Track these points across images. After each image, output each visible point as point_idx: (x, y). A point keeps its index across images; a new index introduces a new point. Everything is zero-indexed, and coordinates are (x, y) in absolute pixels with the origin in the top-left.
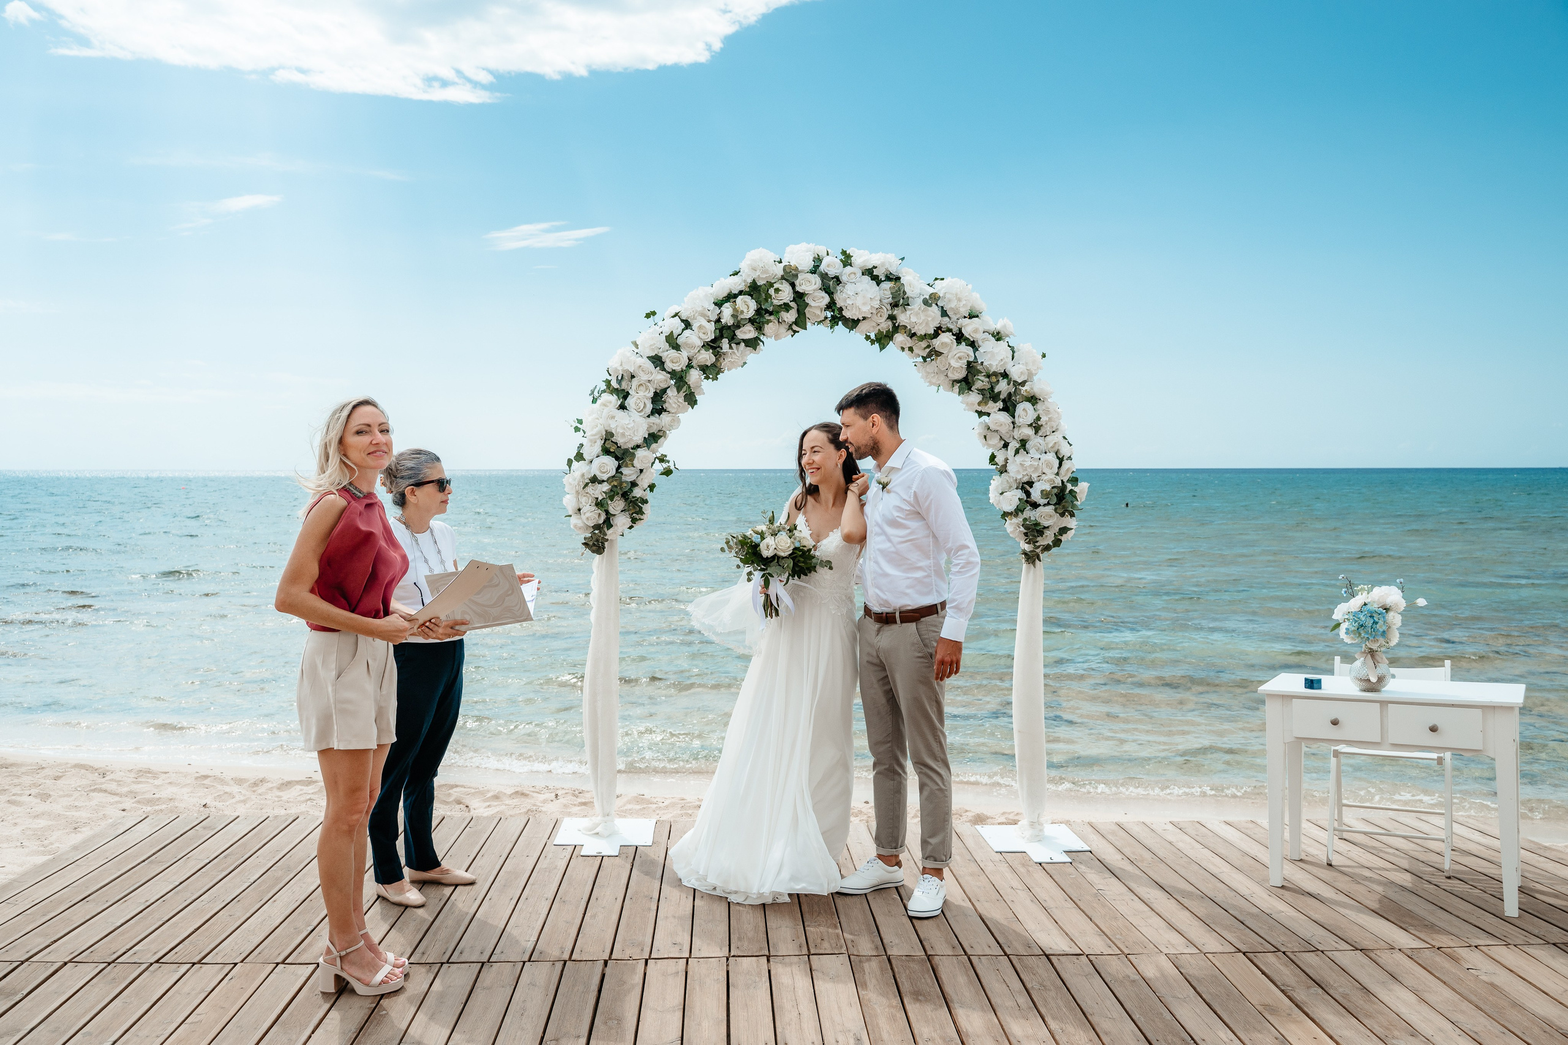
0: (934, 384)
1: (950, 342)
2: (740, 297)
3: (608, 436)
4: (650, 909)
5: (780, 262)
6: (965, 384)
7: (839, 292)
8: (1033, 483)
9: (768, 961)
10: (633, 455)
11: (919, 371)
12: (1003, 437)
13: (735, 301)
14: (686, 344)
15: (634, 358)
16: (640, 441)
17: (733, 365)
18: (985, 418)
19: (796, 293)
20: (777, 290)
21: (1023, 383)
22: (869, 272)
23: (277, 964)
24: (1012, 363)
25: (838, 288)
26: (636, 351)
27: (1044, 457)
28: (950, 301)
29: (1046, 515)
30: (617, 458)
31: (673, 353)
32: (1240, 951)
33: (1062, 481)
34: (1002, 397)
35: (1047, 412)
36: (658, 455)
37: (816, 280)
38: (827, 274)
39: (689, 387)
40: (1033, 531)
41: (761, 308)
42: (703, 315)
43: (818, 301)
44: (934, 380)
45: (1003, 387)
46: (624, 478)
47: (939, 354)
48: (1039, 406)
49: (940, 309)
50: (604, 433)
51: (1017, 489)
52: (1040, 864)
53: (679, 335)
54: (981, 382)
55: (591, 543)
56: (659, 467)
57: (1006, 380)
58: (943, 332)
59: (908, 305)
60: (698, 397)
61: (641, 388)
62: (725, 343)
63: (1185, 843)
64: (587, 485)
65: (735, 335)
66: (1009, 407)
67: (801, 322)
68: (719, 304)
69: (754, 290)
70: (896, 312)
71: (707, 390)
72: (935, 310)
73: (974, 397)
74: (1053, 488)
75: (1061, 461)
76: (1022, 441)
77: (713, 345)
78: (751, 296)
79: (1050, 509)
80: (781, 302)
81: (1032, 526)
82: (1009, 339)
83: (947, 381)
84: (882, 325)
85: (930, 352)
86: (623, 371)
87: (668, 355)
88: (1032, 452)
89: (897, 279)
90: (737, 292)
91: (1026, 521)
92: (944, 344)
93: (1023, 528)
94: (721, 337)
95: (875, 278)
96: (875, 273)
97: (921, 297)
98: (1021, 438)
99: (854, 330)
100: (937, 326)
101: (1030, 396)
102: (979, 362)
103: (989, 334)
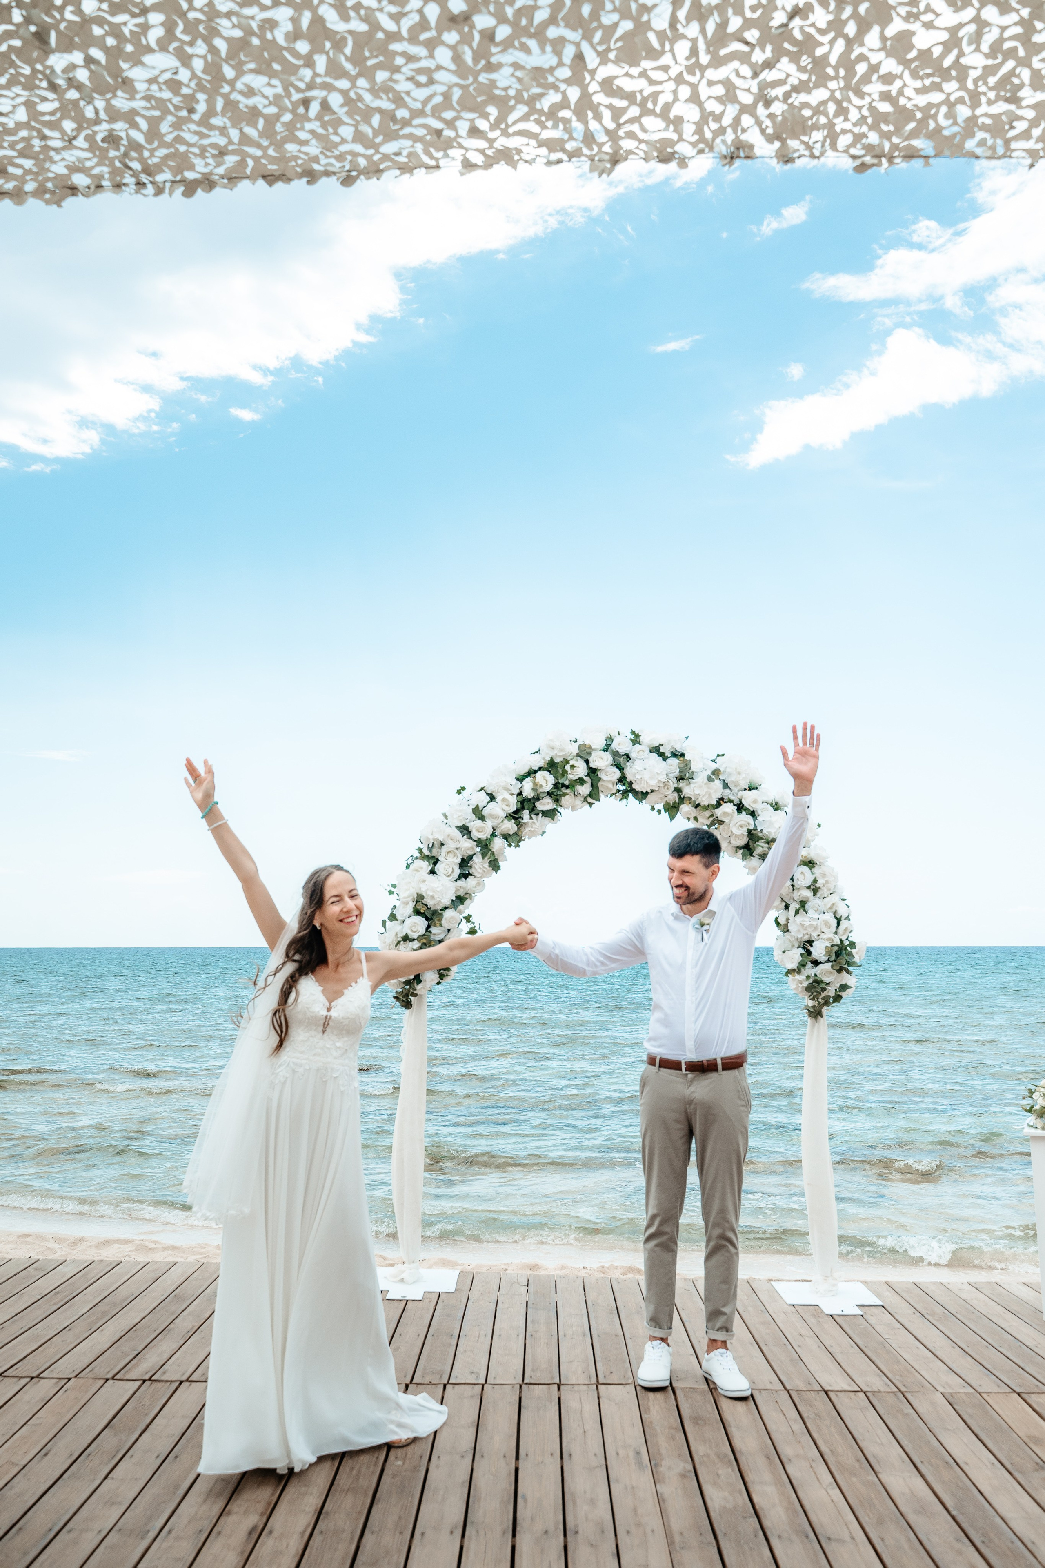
1: (732, 811)
2: (539, 773)
3: (420, 898)
4: (450, 1345)
5: (576, 741)
6: (748, 850)
7: (629, 767)
8: (813, 941)
9: (559, 1389)
10: (441, 915)
13: (535, 777)
14: (491, 815)
15: (443, 827)
16: (447, 902)
17: (533, 834)
19: (590, 768)
20: (573, 767)
22: (656, 750)
23: (107, 1380)
25: (628, 764)
26: (446, 821)
27: (822, 917)
29: (827, 972)
30: (427, 919)
31: (479, 823)
32: (1014, 1391)
33: (841, 940)
35: (824, 876)
36: (465, 915)
37: (608, 758)
38: (618, 752)
39: (493, 854)
40: (815, 987)
41: (558, 783)
42: (507, 789)
43: (609, 775)
46: (432, 937)
47: (721, 822)
48: (816, 870)
49: (722, 782)
50: (416, 896)
51: (799, 947)
52: (832, 1315)
53: (485, 807)
54: (761, 848)
55: (401, 997)
56: (465, 927)
58: (725, 802)
59: (693, 778)
60: (501, 864)
61: (450, 854)
62: (526, 814)
63: (979, 1301)
64: (399, 943)
65: (535, 806)
67: (594, 794)
68: (520, 779)
69: (552, 766)
70: (682, 784)
71: (510, 856)
72: (718, 784)
74: (832, 946)
75: (839, 921)
76: (801, 902)
77: (515, 816)
78: (550, 772)
79: (830, 967)
80: (577, 777)
81: (816, 981)
82: (786, 809)
83: (730, 848)
84: (669, 797)
85: (714, 820)
86: (434, 839)
87: (475, 825)
88: (811, 913)
89: (683, 755)
90: (536, 768)
91: (808, 977)
92: (725, 814)
93: (806, 984)
94: (523, 808)
95: (662, 755)
96: (662, 750)
97: (705, 771)
98: (801, 899)
99: (643, 801)
100: (721, 797)
101: (808, 860)
102: (759, 830)
103: (769, 804)
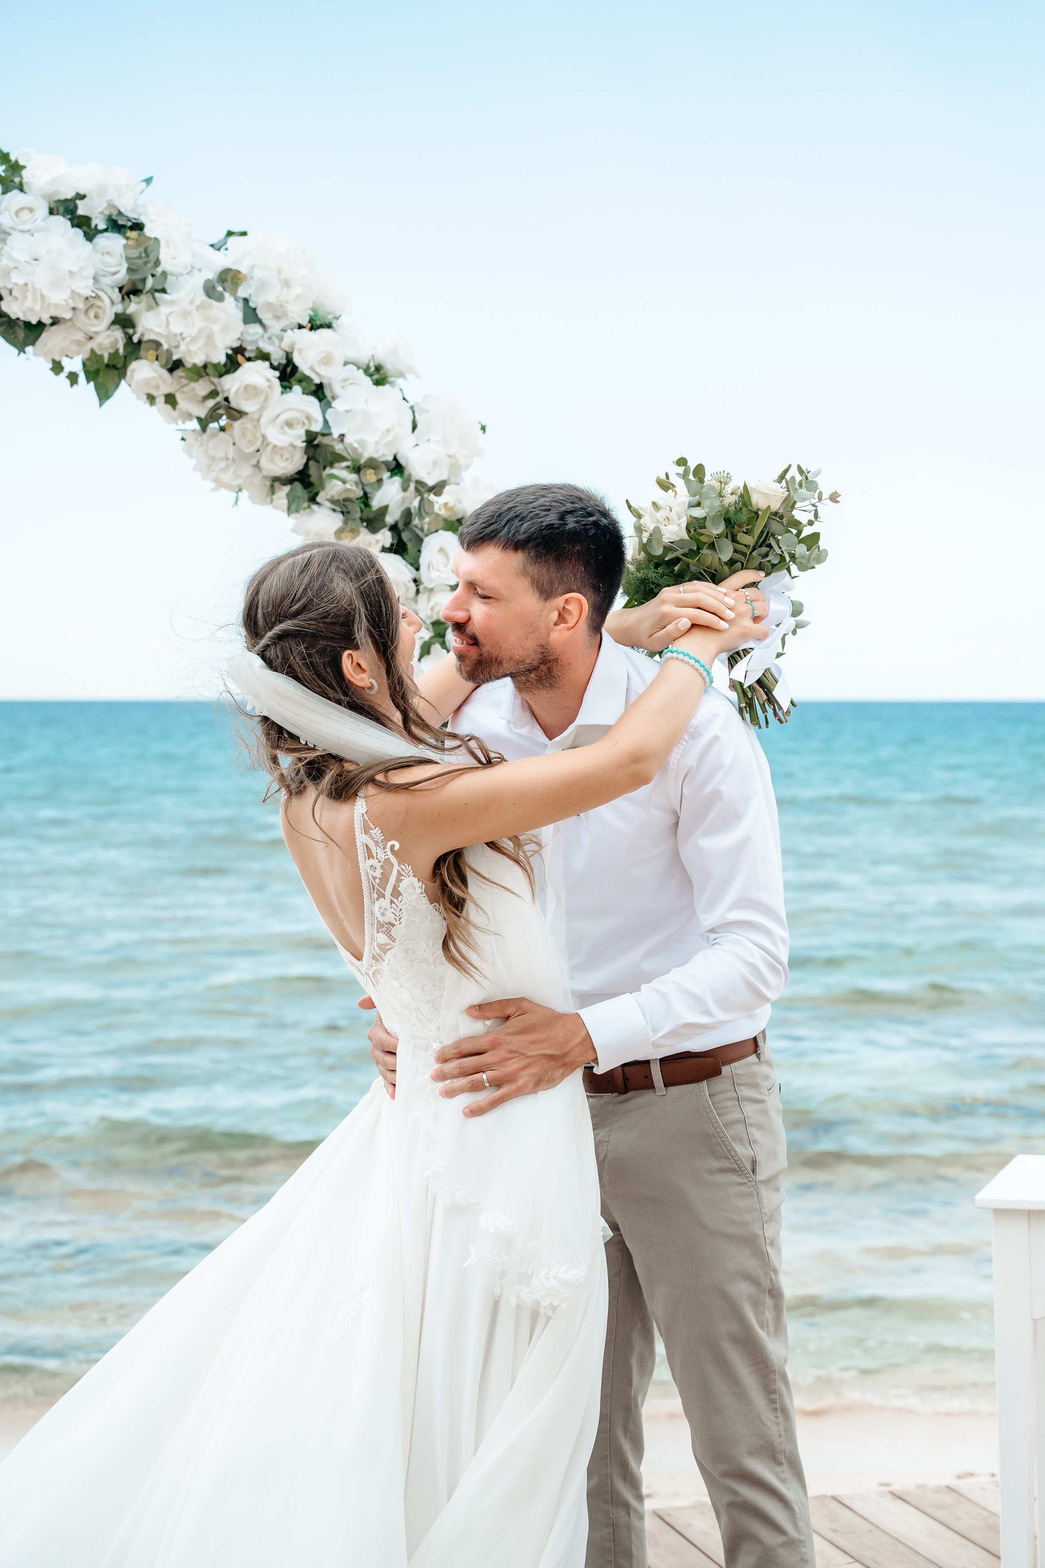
0: (228, 487)
1: (266, 384)
6: (303, 486)
11: (189, 452)
21: (438, 489)
22: (69, 209)
24: (411, 439)
28: (263, 286)
34: (390, 519)
44: (226, 477)
45: (391, 495)
47: (237, 412)
49: (241, 304)
54: (340, 483)
57: (397, 480)
58: (249, 359)
59: (164, 291)
66: (405, 544)
70: (134, 307)
72: (230, 308)
73: (324, 520)
76: (434, 623)
82: (404, 383)
83: (257, 479)
84: (99, 339)
85: (216, 407)
89: (138, 227)
92: (250, 390)
95: (82, 223)
96: (82, 210)
97: (196, 273)
98: (434, 618)
99: (29, 349)
100: (236, 344)
101: (454, 519)
102: (336, 435)
103: (359, 368)
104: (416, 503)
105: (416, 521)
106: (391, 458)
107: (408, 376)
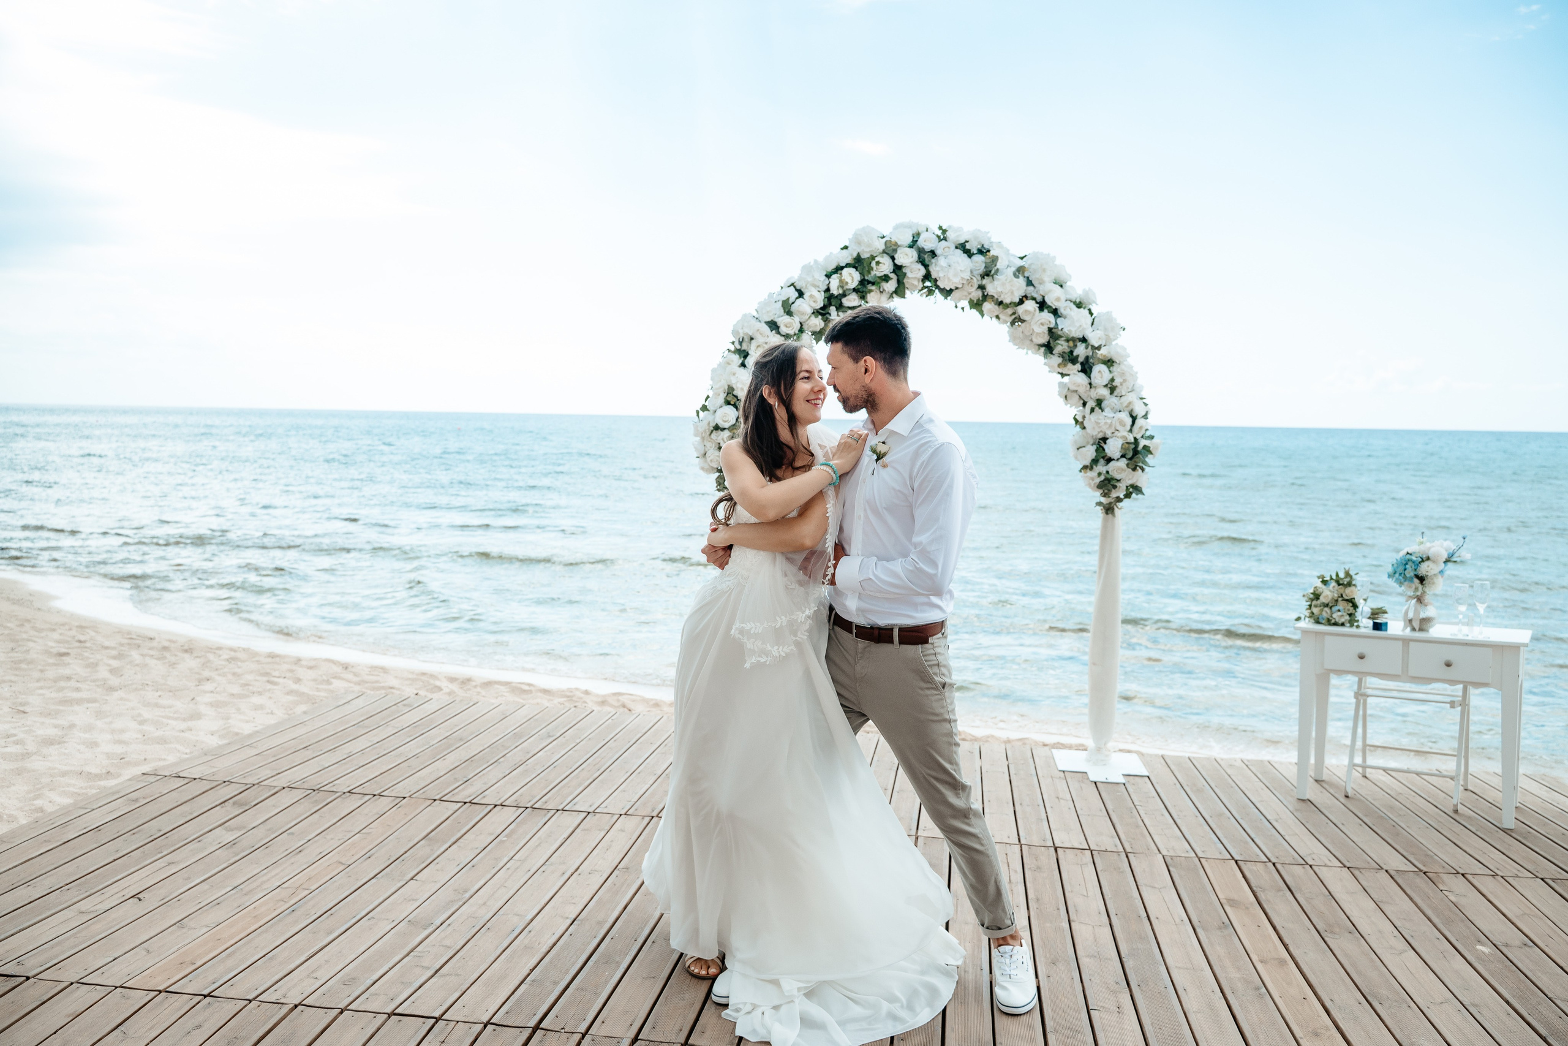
0: (1023, 348)
1: (1034, 309)
2: (845, 269)
3: (730, 390)
5: (883, 237)
6: (1049, 348)
7: (934, 264)
8: (1108, 439)
11: (1007, 335)
12: (1082, 397)
13: (841, 274)
14: (799, 311)
15: (754, 321)
18: (1066, 379)
19: (895, 265)
20: (878, 263)
21: (1099, 348)
22: (963, 248)
24: (1091, 329)
25: (933, 261)
26: (757, 316)
27: (1117, 415)
28: (1035, 272)
29: (1118, 468)
31: (786, 319)
32: (1233, 858)
33: (1135, 439)
34: (1080, 360)
35: (1123, 374)
37: (913, 254)
38: (923, 249)
40: (1107, 484)
41: (864, 279)
42: (815, 286)
43: (915, 272)
44: (1021, 344)
45: (1081, 351)
47: (1023, 321)
48: (1114, 368)
49: (1026, 279)
50: (726, 387)
51: (1092, 445)
52: (1095, 783)
53: (793, 303)
54: (1061, 346)
57: (1084, 345)
58: (1028, 300)
59: (997, 275)
62: (833, 310)
63: (1244, 776)
64: (710, 432)
65: (841, 303)
66: (1086, 369)
67: (901, 289)
68: (828, 275)
69: (858, 263)
70: (984, 282)
72: (1022, 281)
73: (1056, 360)
74: (1126, 444)
75: (1134, 419)
76: (1098, 400)
77: (822, 312)
78: (856, 268)
79: (1123, 463)
80: (882, 274)
81: (1106, 479)
82: (1091, 307)
83: (1032, 345)
84: (973, 294)
85: (1015, 318)
86: (744, 334)
87: (783, 320)
88: (1108, 412)
89: (989, 252)
90: (844, 265)
91: (1100, 474)
92: (1028, 312)
93: (1098, 480)
94: (830, 304)
95: (969, 253)
96: (968, 246)
97: (1009, 268)
98: (1097, 398)
99: (949, 298)
100: (1024, 295)
101: (1107, 359)
102: (1060, 328)
103: (1071, 301)
104: (1091, 354)
105: (1091, 360)
106: (1081, 337)
107: (1094, 304)
